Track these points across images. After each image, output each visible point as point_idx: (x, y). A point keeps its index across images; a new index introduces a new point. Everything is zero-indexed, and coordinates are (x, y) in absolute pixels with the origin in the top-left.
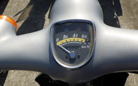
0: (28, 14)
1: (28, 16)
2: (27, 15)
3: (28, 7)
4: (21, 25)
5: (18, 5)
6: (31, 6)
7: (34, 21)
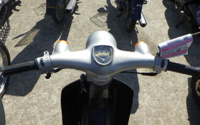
0: (32, 38)
1: (32, 41)
2: (30, 40)
3: (32, 30)
4: (21, 50)
5: (20, 26)
6: (37, 31)
7: (39, 47)
